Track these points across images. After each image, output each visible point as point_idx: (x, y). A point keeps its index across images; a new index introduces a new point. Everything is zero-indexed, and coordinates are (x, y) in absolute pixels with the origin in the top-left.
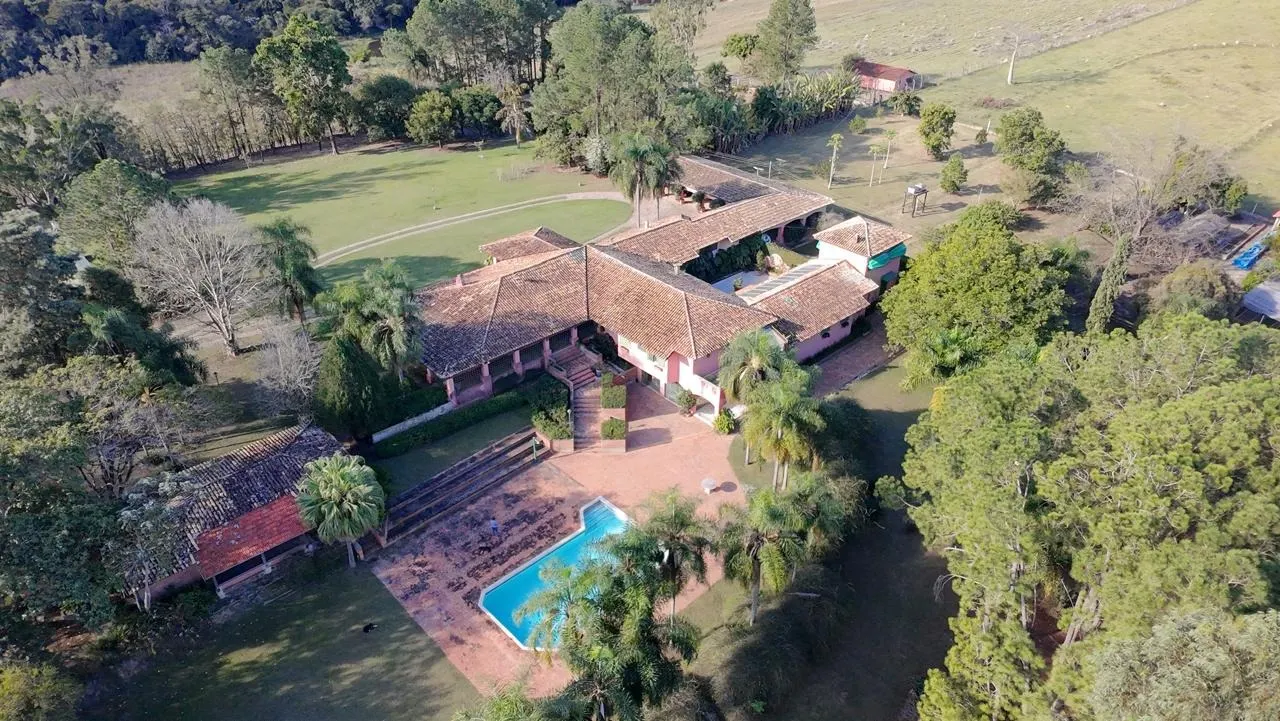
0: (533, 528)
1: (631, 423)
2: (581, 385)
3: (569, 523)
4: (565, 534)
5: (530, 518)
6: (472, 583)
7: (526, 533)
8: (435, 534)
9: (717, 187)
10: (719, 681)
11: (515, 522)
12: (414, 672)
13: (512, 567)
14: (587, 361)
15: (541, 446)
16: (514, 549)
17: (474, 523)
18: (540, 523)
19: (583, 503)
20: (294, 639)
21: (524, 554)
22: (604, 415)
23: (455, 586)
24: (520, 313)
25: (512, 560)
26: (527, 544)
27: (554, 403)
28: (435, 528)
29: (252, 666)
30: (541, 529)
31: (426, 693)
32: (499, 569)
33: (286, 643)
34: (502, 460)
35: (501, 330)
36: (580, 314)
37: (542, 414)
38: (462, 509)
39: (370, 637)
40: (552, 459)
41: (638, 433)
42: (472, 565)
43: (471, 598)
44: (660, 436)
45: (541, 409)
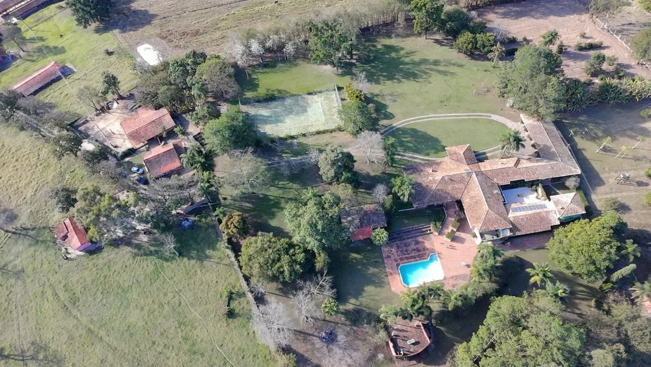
0: (418, 254)
1: (457, 233)
2: (449, 216)
3: (426, 256)
4: (424, 259)
5: (418, 250)
6: (399, 262)
7: (416, 254)
8: (396, 244)
9: (542, 146)
10: (434, 313)
11: (414, 250)
12: (383, 276)
13: (409, 262)
14: (455, 208)
15: (430, 230)
16: (412, 257)
17: (406, 245)
18: (420, 253)
19: (432, 252)
20: (364, 257)
21: (413, 260)
22: (450, 228)
23: (396, 261)
24: (442, 190)
25: (410, 260)
26: (414, 257)
27: (439, 221)
28: (398, 242)
29: (355, 259)
30: (419, 255)
31: (383, 282)
32: (406, 261)
33: (362, 257)
34: (420, 230)
35: (435, 195)
36: (458, 196)
37: (434, 223)
38: (405, 240)
39: (376, 264)
40: (431, 235)
41: (457, 237)
42: (401, 257)
43: (398, 265)
44: (462, 241)
45: (435, 221)
